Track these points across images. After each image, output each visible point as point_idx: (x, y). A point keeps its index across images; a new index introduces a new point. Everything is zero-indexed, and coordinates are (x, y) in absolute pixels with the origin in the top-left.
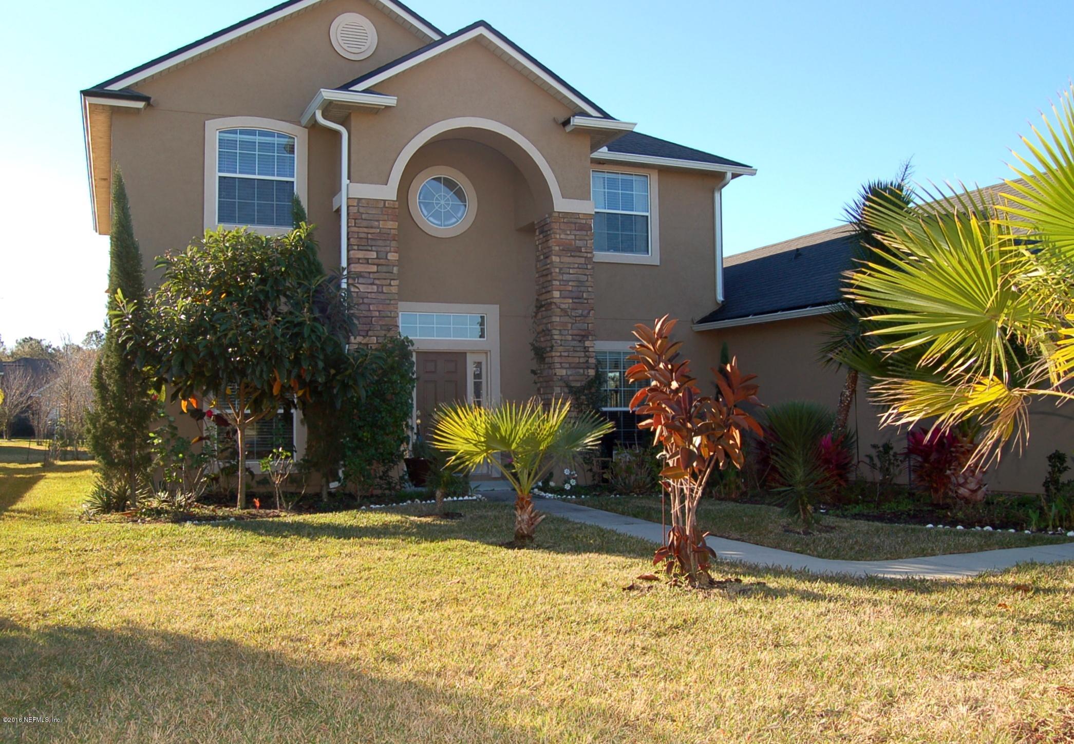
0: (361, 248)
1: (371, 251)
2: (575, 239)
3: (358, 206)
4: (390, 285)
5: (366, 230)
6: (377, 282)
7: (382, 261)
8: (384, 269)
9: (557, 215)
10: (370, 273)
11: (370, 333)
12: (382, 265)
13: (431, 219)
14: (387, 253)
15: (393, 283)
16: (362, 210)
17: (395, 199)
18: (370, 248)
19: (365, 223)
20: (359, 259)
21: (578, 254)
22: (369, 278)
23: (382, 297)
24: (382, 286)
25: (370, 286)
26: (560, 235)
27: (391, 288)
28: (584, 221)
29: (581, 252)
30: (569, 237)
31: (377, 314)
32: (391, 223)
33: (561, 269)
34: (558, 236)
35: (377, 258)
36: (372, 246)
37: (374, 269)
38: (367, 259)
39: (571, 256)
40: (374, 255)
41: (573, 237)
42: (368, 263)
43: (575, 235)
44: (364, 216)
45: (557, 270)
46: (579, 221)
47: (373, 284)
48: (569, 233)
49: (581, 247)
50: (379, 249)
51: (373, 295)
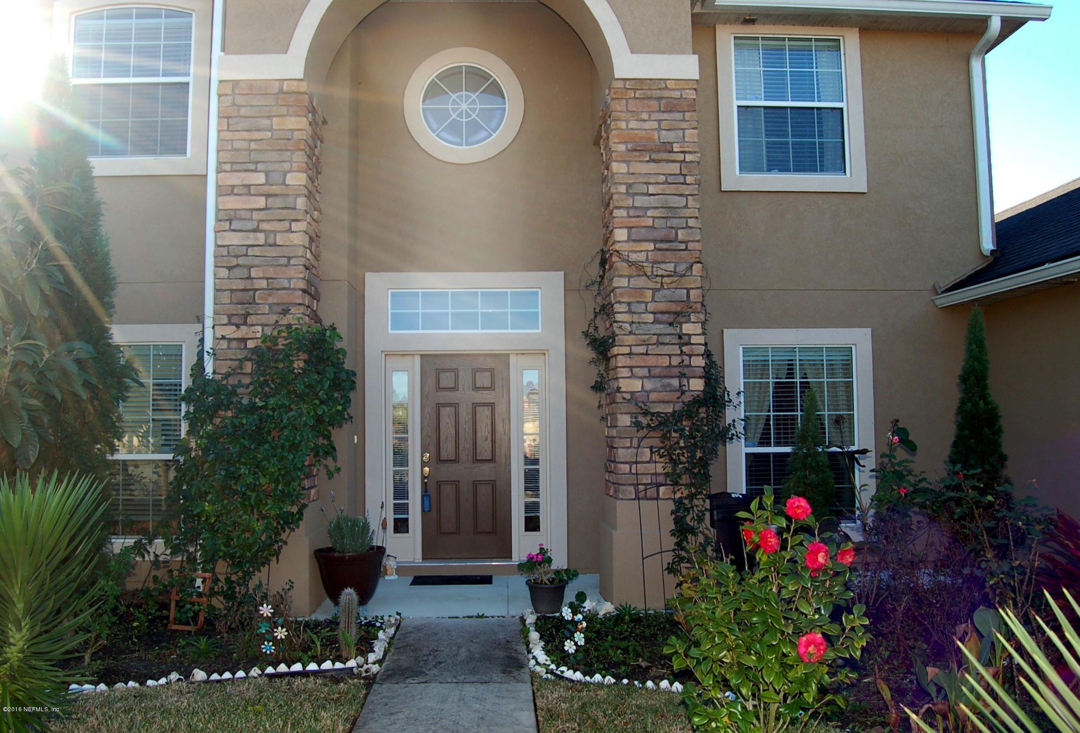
0: (236, 167)
1: (256, 171)
2: (660, 129)
3: (233, 94)
4: (290, 231)
5: (246, 135)
6: (265, 226)
7: (274, 189)
8: (277, 202)
9: (620, 84)
10: (252, 210)
11: (250, 320)
12: (276, 195)
13: (444, 135)
14: (285, 174)
15: (295, 226)
16: (239, 100)
17: (301, 77)
18: (253, 167)
19: (245, 124)
20: (233, 187)
21: (665, 156)
22: (252, 219)
23: (272, 252)
24: (275, 232)
25: (251, 235)
26: (628, 122)
27: (292, 235)
28: (677, 94)
29: (672, 152)
30: (647, 125)
31: (264, 284)
32: (293, 119)
33: (629, 186)
34: (623, 125)
35: (267, 183)
36: (257, 162)
37: (261, 202)
38: (248, 186)
39: (651, 160)
40: (260, 178)
41: (655, 125)
42: (249, 194)
43: (659, 121)
44: (243, 111)
45: (623, 189)
46: (666, 94)
47: (256, 230)
48: (645, 116)
49: (671, 143)
50: (271, 167)
51: (256, 251)
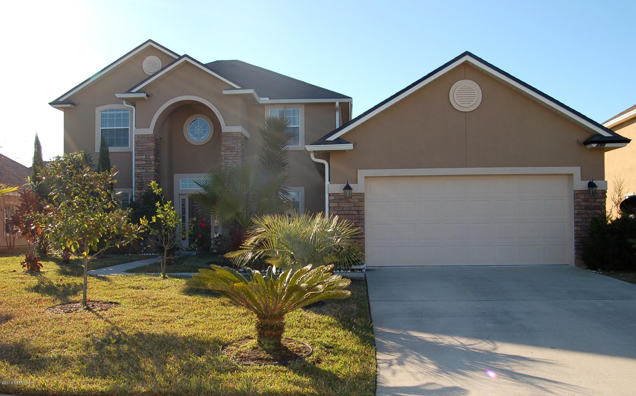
0: (139, 154)
1: (143, 155)
2: (232, 144)
3: (138, 138)
4: (151, 169)
5: (141, 147)
6: (145, 168)
7: (147, 159)
8: (148, 162)
9: (223, 133)
10: (142, 164)
11: (143, 189)
12: (147, 161)
14: (149, 156)
15: (152, 168)
16: (139, 139)
17: (152, 134)
18: (142, 154)
19: (140, 145)
20: (138, 159)
21: (233, 150)
22: (142, 166)
23: (147, 174)
24: (147, 169)
25: (142, 170)
26: (225, 142)
27: (151, 170)
28: (236, 135)
29: (235, 149)
30: (229, 143)
31: (145, 181)
32: (151, 143)
33: (225, 157)
34: (224, 143)
35: (146, 158)
36: (143, 153)
37: (144, 162)
38: (141, 159)
39: (230, 151)
40: (144, 157)
41: (231, 143)
42: (142, 160)
43: (232, 142)
44: (140, 142)
45: (224, 158)
46: (234, 135)
47: (143, 169)
48: (229, 141)
49: (234, 147)
50: (146, 154)
51: (144, 173)
